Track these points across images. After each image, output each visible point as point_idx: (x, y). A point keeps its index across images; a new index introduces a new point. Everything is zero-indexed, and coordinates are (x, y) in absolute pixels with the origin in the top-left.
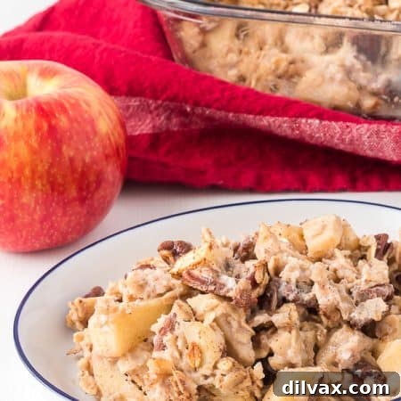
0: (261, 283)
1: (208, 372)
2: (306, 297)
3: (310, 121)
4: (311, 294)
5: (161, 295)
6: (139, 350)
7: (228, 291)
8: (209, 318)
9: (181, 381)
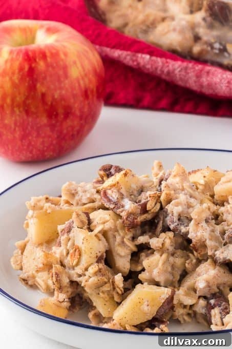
0: (150, 210)
1: (80, 272)
2: (183, 229)
3: (144, 56)
4: (188, 228)
5: (85, 204)
7: (122, 212)
9: (56, 274)
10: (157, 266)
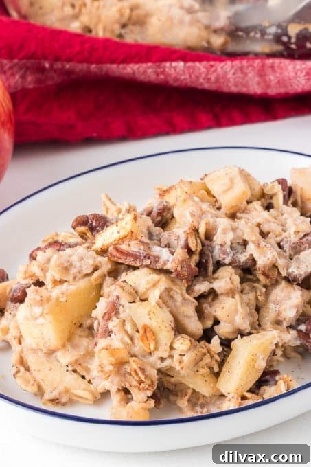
0: (196, 250)
1: (164, 354)
2: (242, 258)
4: (247, 254)
5: (89, 275)
6: (77, 337)
7: (165, 264)
8: (154, 295)
9: (140, 369)
10: (236, 310)
